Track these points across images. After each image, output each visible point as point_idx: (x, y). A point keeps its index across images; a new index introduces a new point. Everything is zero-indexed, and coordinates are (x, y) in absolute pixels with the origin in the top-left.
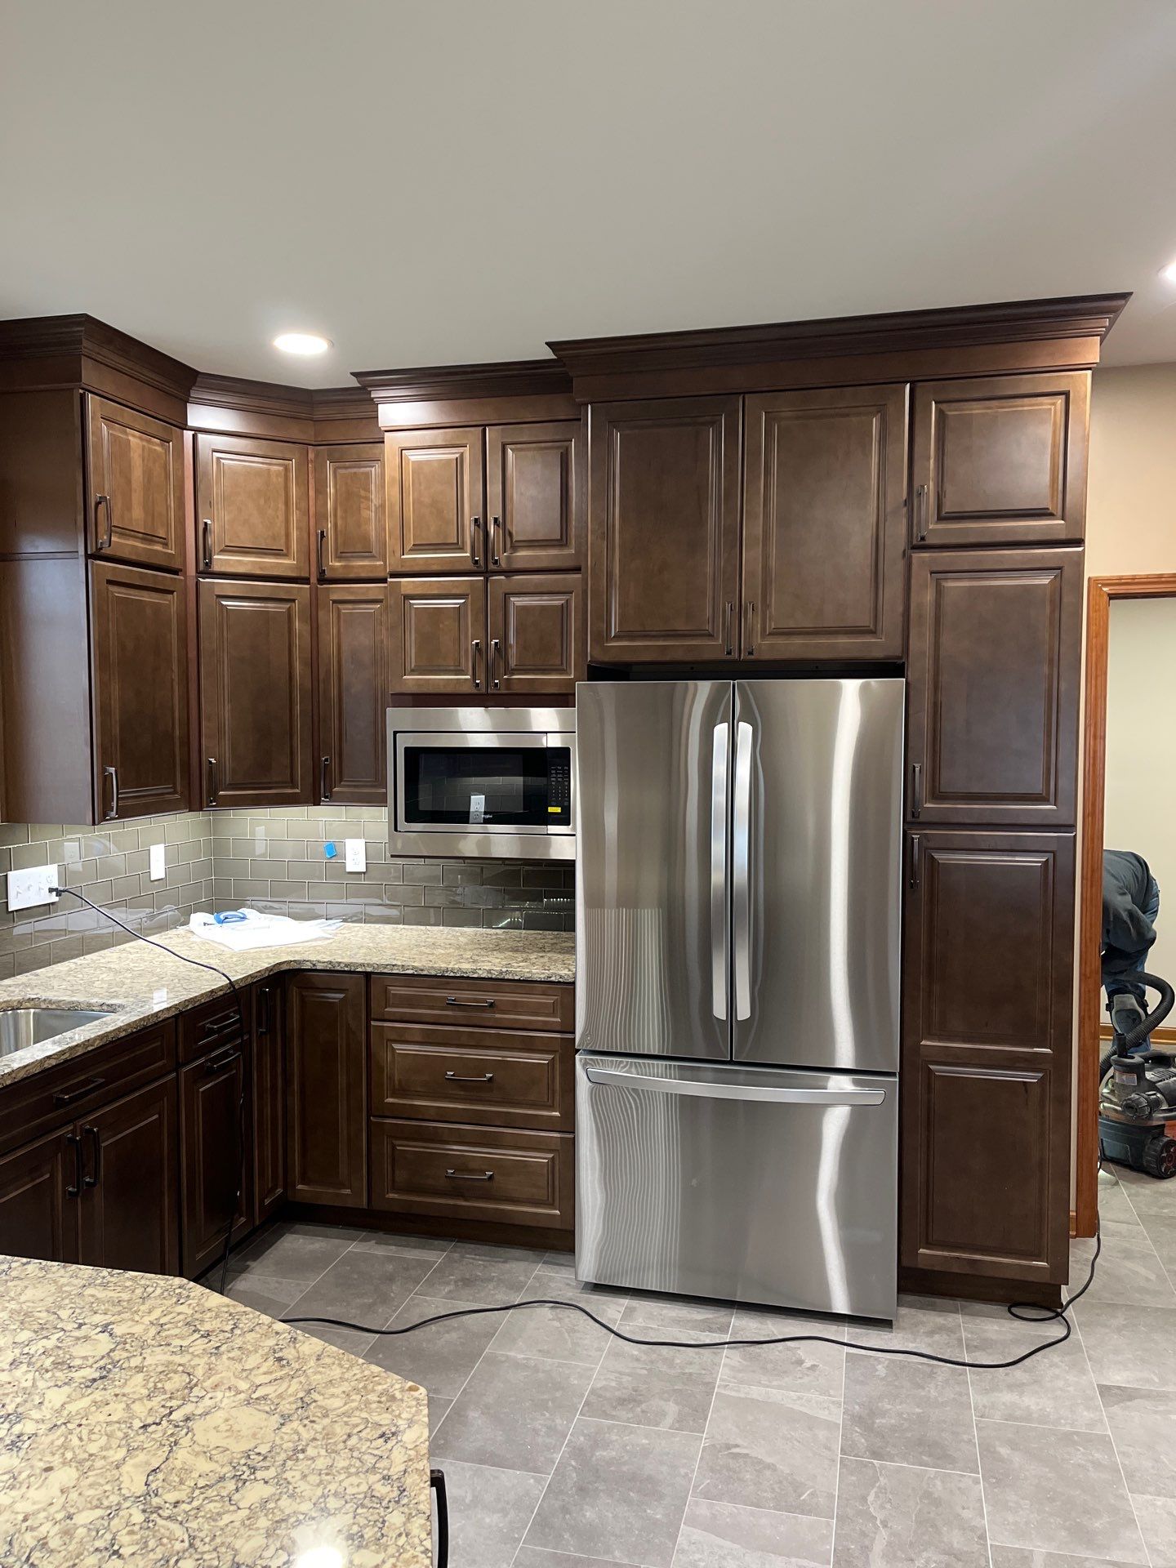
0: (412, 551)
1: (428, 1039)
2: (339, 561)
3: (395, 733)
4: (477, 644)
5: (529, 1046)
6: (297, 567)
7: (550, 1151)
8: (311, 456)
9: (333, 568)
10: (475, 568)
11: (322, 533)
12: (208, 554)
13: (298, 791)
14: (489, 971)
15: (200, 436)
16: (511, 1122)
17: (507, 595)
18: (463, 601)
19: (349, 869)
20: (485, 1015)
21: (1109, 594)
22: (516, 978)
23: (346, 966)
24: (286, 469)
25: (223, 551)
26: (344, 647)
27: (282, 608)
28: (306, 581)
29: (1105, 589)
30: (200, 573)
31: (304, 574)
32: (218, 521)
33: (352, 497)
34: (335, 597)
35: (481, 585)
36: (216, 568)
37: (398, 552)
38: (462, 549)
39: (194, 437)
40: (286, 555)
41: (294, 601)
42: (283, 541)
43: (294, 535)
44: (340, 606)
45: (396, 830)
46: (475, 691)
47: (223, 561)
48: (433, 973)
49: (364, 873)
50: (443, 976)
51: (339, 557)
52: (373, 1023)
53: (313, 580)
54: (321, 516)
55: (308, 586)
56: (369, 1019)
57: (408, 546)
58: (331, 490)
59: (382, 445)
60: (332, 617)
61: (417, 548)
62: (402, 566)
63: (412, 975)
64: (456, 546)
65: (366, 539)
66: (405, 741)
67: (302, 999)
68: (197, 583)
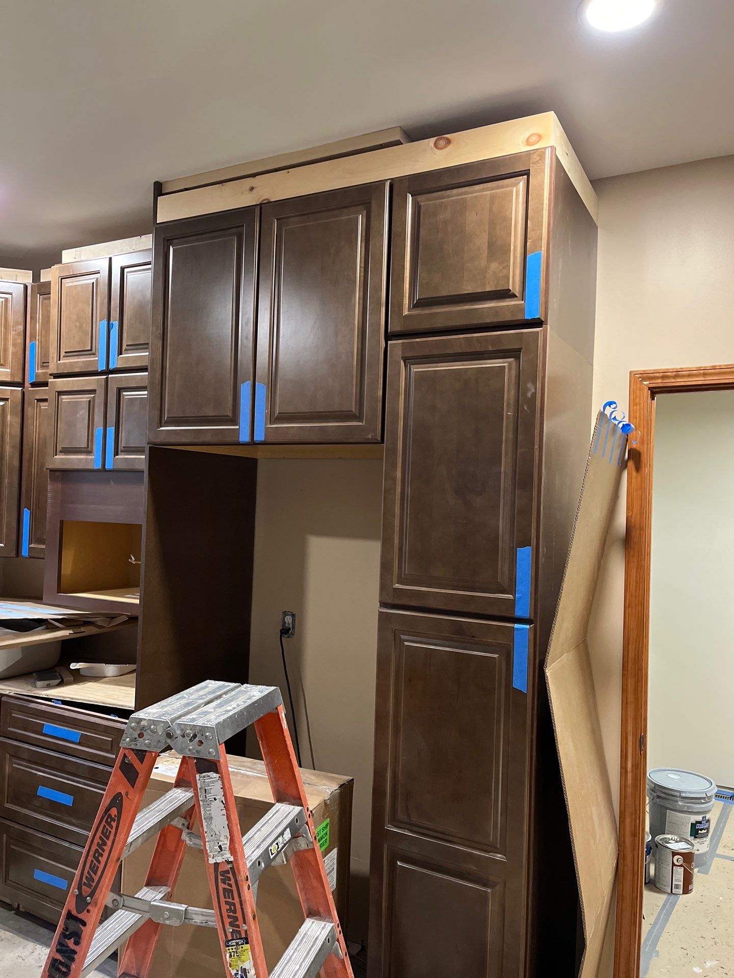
0: (64, 357)
1: (32, 759)
2: (42, 370)
5: (94, 776)
6: (13, 374)
8: (29, 291)
13: (3, 545)
16: (79, 840)
17: (120, 391)
18: (93, 395)
21: (650, 388)
26: (42, 436)
28: (19, 385)
29: (645, 383)
31: (18, 379)
34: (38, 397)
35: (103, 383)
37: (58, 359)
38: (94, 355)
41: (7, 399)
43: (11, 349)
44: (42, 404)
51: (43, 367)
53: (27, 384)
54: (32, 336)
55: (20, 389)
57: (63, 354)
58: (39, 316)
60: (36, 412)
61: (69, 354)
62: (57, 369)
64: (91, 352)
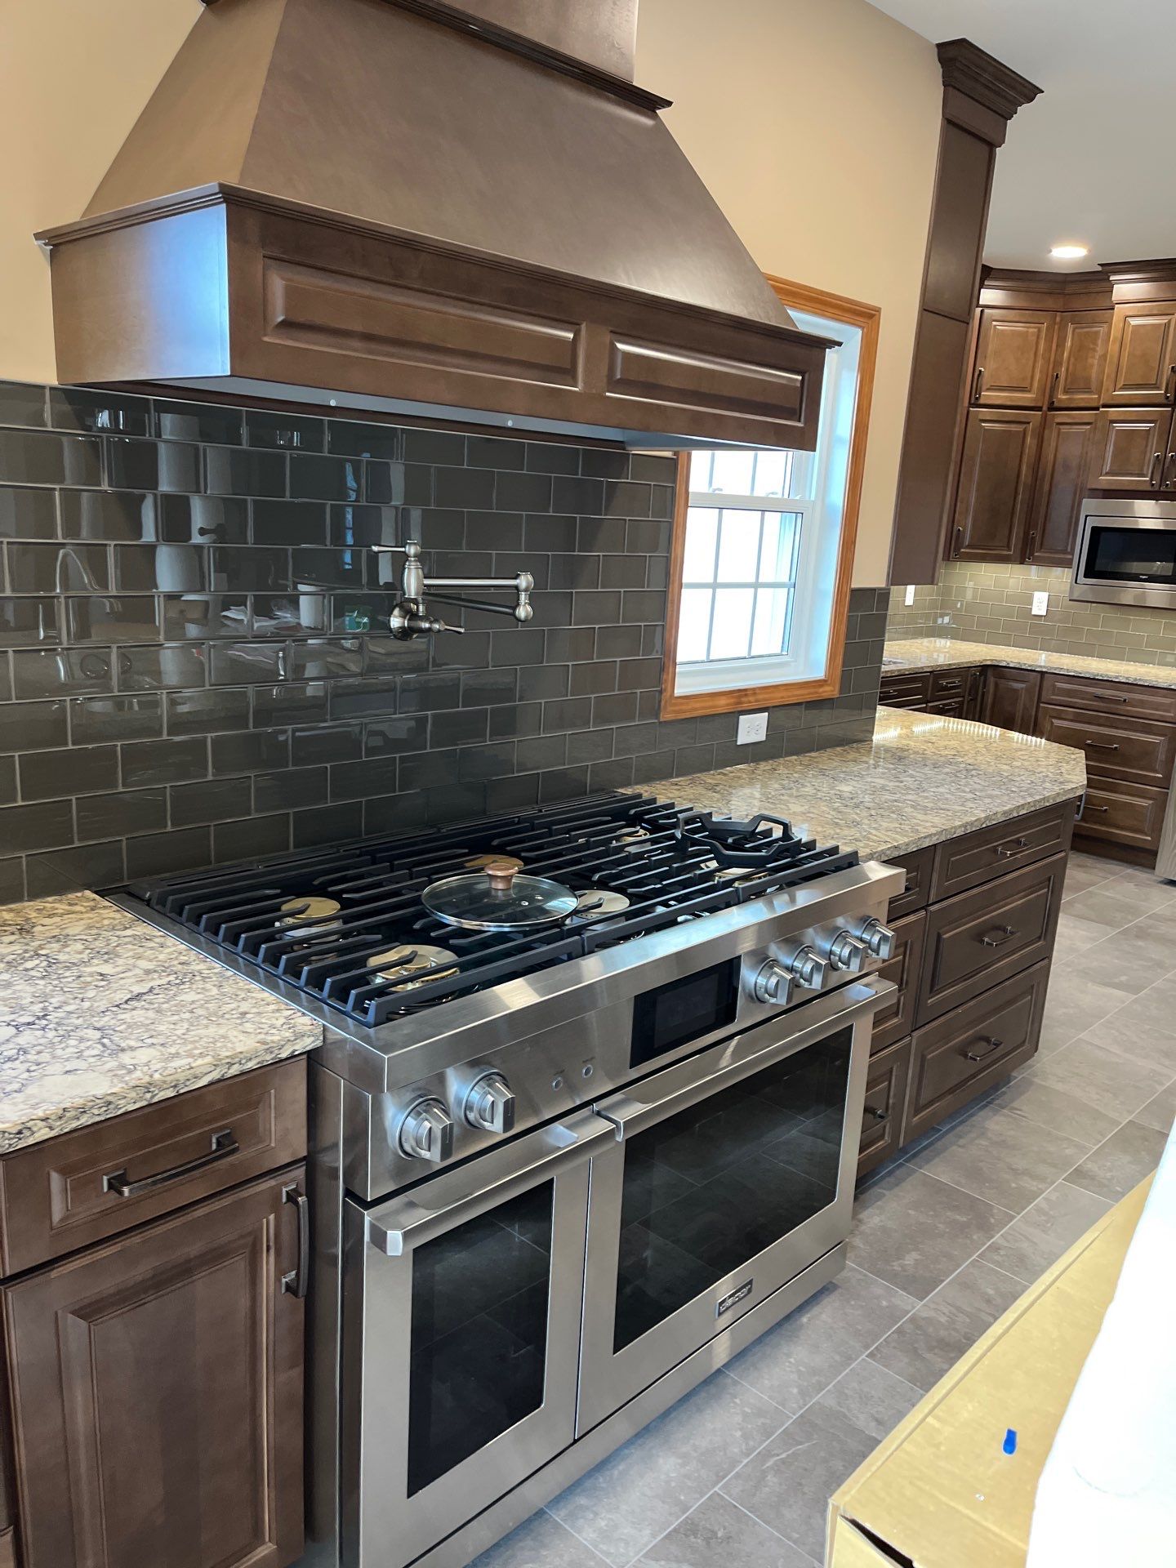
0: (1122, 389)
1: (1077, 719)
2: (1066, 395)
3: (1087, 516)
4: (1158, 456)
5: (1148, 729)
6: (1035, 400)
7: (1150, 799)
8: (1058, 319)
9: (1060, 400)
10: (1165, 402)
11: (1057, 375)
12: (978, 391)
13: (1011, 553)
14: (1127, 678)
15: (986, 311)
16: (1125, 777)
18: (1152, 425)
19: (1033, 613)
20: (1119, 707)
22: (1146, 684)
23: (1029, 666)
24: (1039, 330)
25: (988, 390)
26: (1059, 456)
27: (1020, 428)
28: (1039, 409)
30: (971, 405)
31: (1039, 404)
32: (987, 368)
33: (1083, 349)
34: (1058, 420)
35: (1169, 414)
36: (982, 401)
37: (1112, 389)
38: (1158, 388)
39: (982, 312)
40: (1029, 391)
41: (1029, 423)
42: (1029, 381)
43: (1037, 376)
44: (1061, 427)
45: (1076, 582)
46: (1150, 489)
47: (987, 396)
48: (1088, 676)
49: (1045, 616)
50: (1094, 679)
51: (1066, 392)
52: (1041, 705)
53: (1045, 408)
54: (1058, 364)
55: (1040, 413)
56: (1039, 701)
57: (1118, 386)
58: (1069, 344)
59: (1111, 311)
60: (1054, 434)
61: (1126, 387)
62: (1112, 399)
63: (1074, 676)
64: (1155, 386)
65: (1088, 380)
66: (1092, 522)
67: (996, 685)
68: (968, 412)
